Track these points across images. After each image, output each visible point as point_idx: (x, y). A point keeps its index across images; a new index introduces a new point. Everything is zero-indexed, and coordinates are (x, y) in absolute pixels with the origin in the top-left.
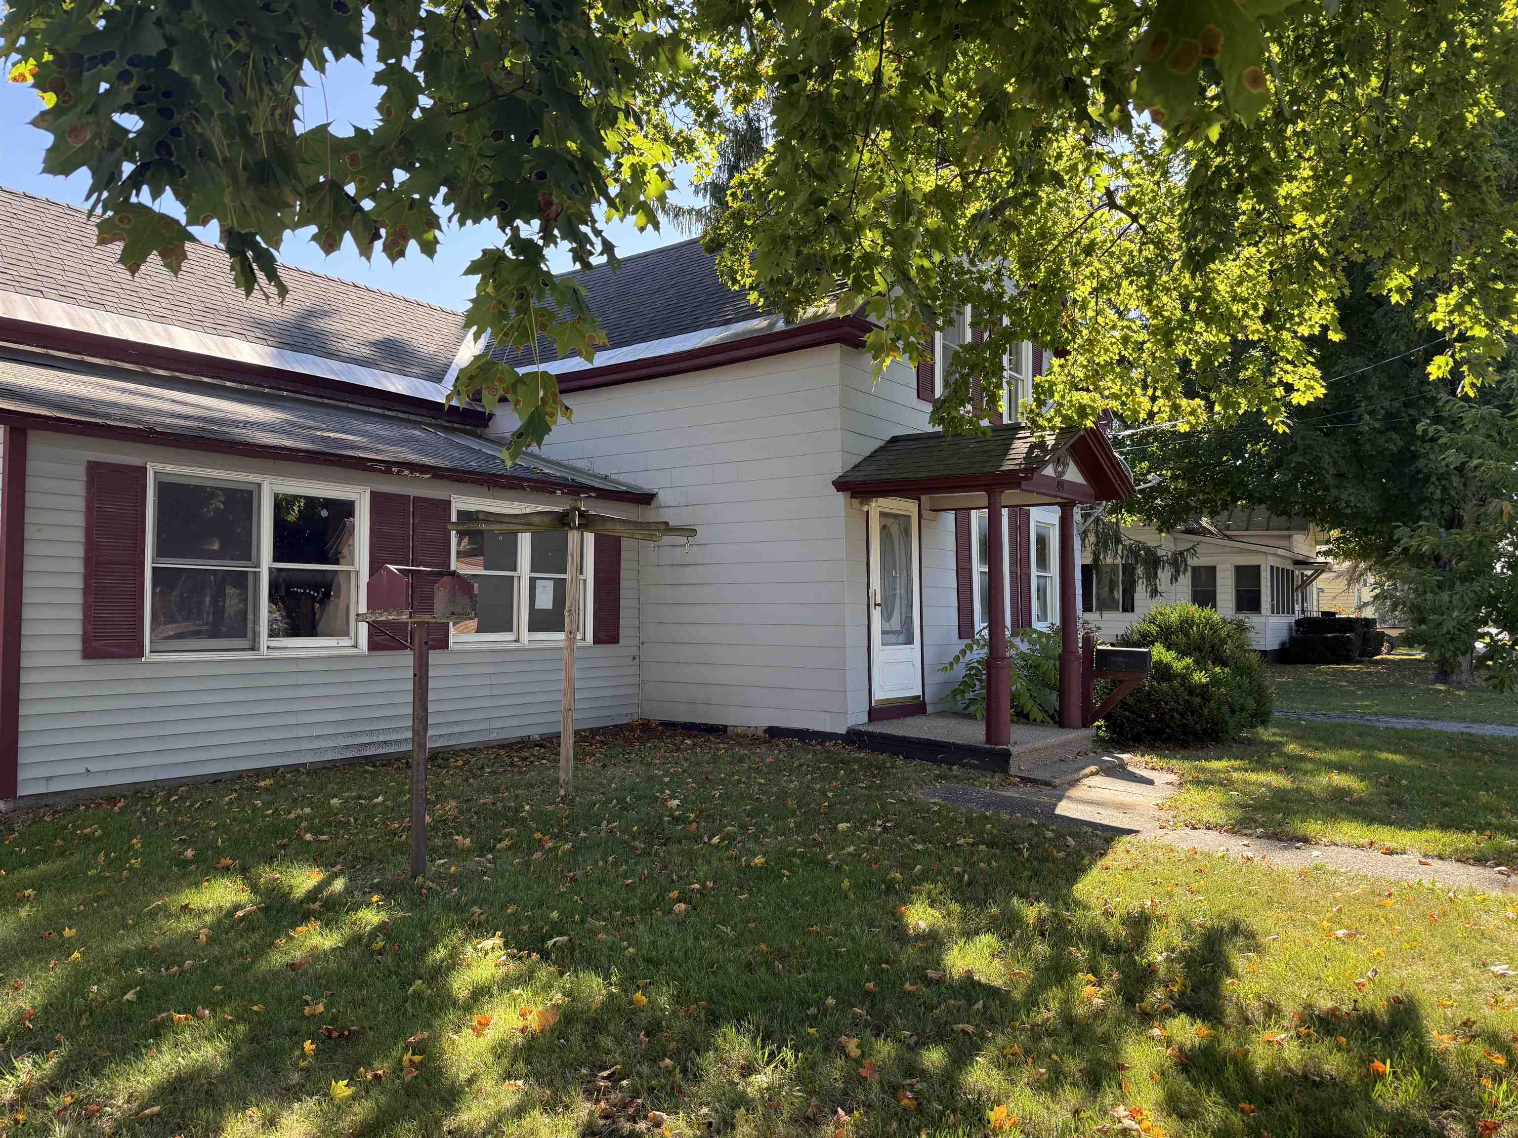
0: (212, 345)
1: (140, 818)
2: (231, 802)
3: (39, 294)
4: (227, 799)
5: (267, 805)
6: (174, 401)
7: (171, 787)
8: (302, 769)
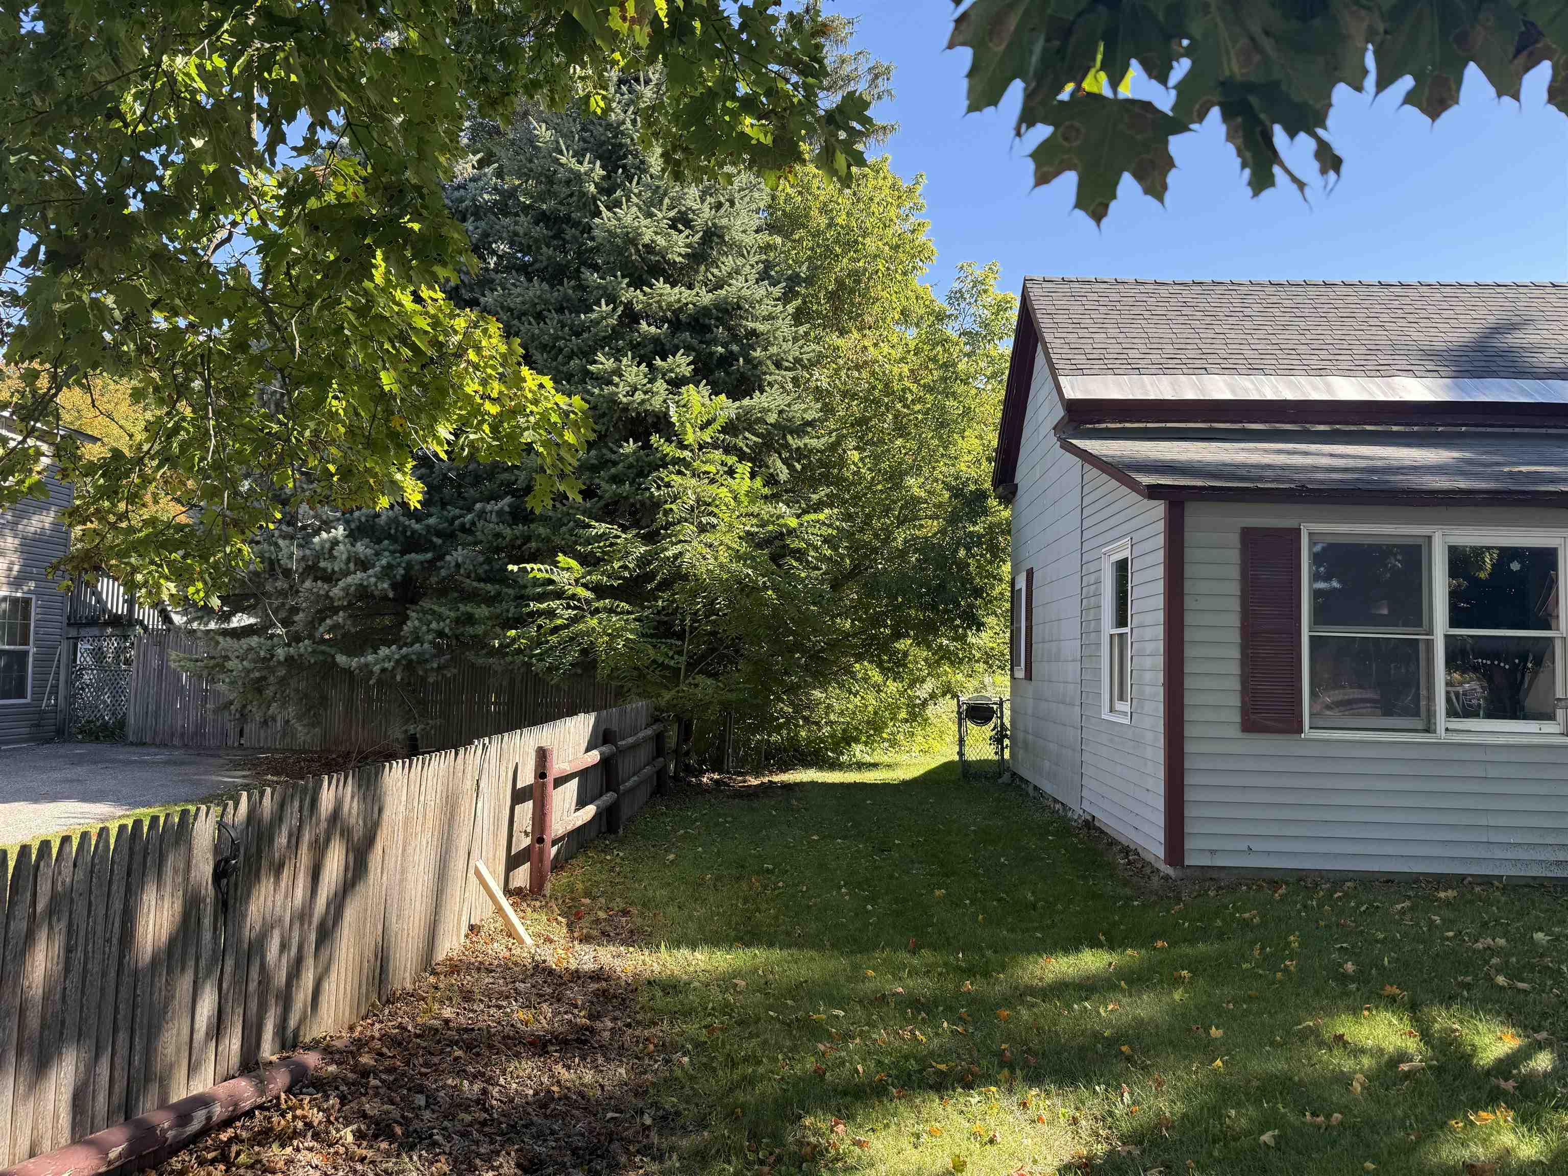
0: (1374, 389)
1: (1299, 912)
2: (1402, 912)
3: (1203, 371)
4: (1399, 907)
5: (1448, 923)
6: (1331, 455)
7: (1338, 879)
8: (1496, 883)
